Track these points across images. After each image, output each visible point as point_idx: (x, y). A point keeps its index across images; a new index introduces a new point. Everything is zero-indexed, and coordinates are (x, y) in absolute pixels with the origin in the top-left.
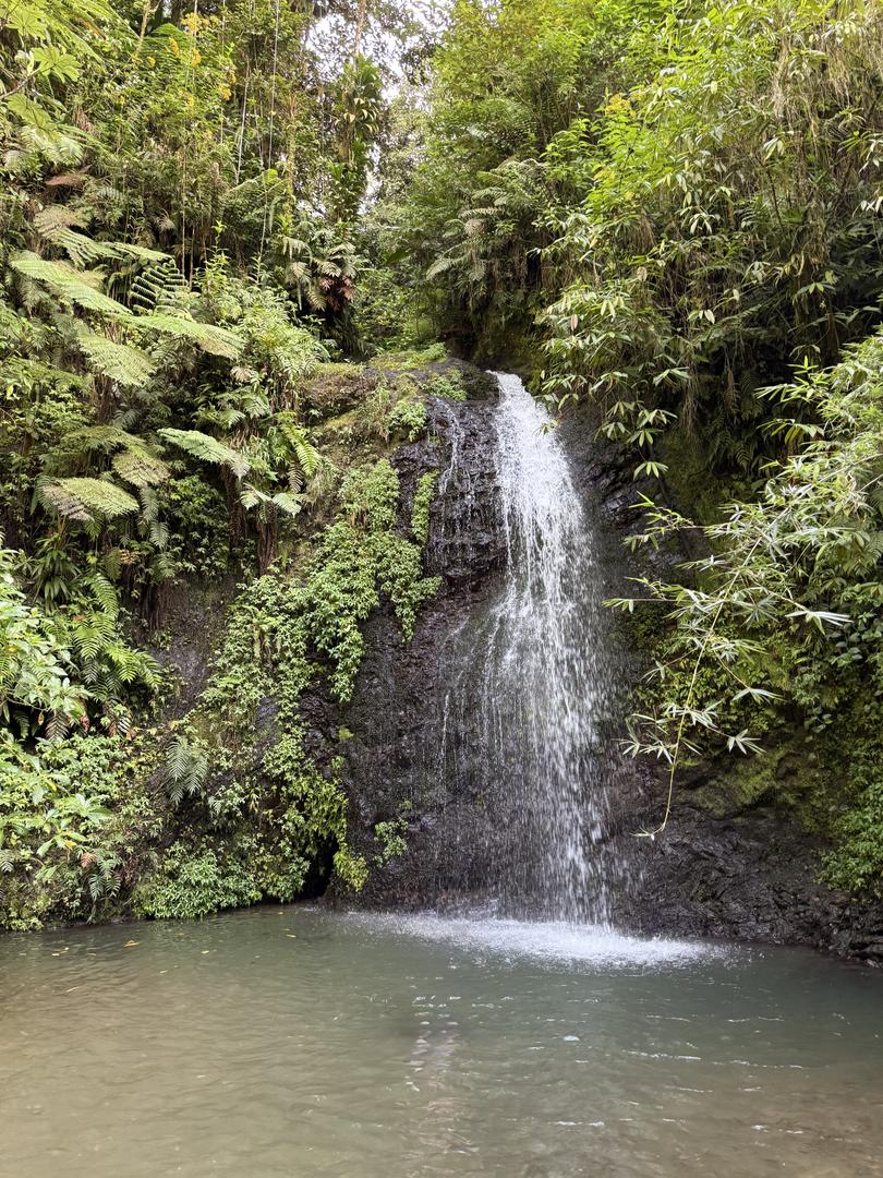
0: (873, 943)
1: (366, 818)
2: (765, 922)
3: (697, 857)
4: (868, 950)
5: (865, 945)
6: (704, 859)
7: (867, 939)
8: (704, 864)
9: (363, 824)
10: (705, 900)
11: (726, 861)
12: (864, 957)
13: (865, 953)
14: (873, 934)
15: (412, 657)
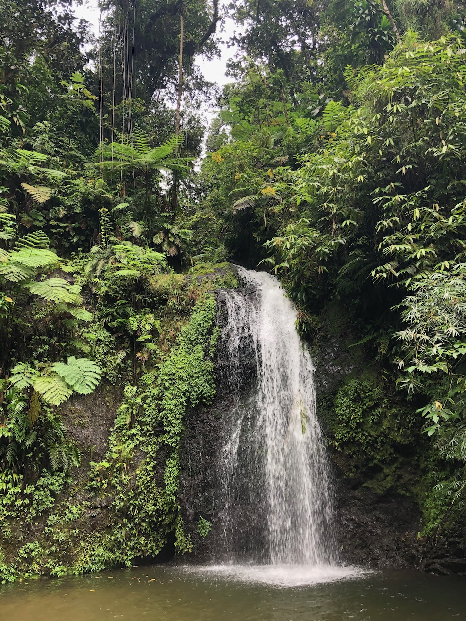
0: (433, 563)
1: (189, 515)
2: (391, 557)
3: (358, 525)
4: (431, 567)
5: (429, 565)
6: (363, 526)
7: (430, 561)
8: (362, 529)
9: (188, 518)
10: (362, 549)
11: (373, 527)
12: (429, 571)
13: (429, 569)
14: (433, 558)
15: (211, 426)
